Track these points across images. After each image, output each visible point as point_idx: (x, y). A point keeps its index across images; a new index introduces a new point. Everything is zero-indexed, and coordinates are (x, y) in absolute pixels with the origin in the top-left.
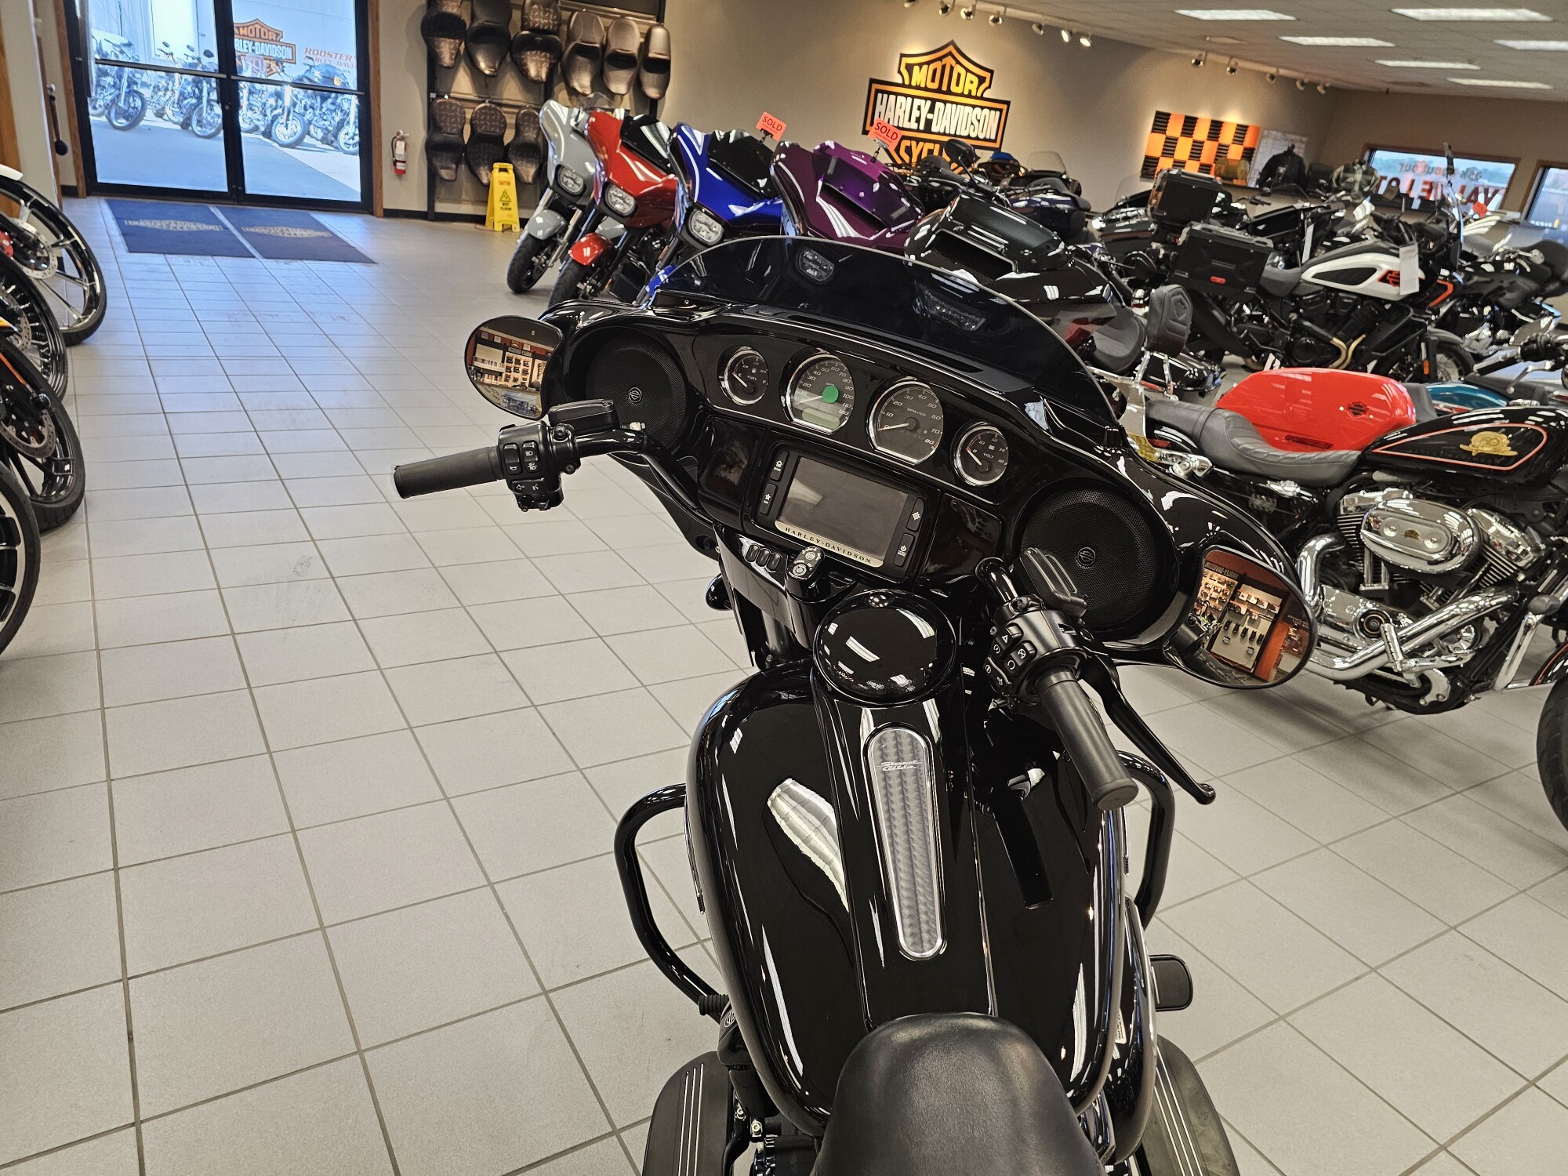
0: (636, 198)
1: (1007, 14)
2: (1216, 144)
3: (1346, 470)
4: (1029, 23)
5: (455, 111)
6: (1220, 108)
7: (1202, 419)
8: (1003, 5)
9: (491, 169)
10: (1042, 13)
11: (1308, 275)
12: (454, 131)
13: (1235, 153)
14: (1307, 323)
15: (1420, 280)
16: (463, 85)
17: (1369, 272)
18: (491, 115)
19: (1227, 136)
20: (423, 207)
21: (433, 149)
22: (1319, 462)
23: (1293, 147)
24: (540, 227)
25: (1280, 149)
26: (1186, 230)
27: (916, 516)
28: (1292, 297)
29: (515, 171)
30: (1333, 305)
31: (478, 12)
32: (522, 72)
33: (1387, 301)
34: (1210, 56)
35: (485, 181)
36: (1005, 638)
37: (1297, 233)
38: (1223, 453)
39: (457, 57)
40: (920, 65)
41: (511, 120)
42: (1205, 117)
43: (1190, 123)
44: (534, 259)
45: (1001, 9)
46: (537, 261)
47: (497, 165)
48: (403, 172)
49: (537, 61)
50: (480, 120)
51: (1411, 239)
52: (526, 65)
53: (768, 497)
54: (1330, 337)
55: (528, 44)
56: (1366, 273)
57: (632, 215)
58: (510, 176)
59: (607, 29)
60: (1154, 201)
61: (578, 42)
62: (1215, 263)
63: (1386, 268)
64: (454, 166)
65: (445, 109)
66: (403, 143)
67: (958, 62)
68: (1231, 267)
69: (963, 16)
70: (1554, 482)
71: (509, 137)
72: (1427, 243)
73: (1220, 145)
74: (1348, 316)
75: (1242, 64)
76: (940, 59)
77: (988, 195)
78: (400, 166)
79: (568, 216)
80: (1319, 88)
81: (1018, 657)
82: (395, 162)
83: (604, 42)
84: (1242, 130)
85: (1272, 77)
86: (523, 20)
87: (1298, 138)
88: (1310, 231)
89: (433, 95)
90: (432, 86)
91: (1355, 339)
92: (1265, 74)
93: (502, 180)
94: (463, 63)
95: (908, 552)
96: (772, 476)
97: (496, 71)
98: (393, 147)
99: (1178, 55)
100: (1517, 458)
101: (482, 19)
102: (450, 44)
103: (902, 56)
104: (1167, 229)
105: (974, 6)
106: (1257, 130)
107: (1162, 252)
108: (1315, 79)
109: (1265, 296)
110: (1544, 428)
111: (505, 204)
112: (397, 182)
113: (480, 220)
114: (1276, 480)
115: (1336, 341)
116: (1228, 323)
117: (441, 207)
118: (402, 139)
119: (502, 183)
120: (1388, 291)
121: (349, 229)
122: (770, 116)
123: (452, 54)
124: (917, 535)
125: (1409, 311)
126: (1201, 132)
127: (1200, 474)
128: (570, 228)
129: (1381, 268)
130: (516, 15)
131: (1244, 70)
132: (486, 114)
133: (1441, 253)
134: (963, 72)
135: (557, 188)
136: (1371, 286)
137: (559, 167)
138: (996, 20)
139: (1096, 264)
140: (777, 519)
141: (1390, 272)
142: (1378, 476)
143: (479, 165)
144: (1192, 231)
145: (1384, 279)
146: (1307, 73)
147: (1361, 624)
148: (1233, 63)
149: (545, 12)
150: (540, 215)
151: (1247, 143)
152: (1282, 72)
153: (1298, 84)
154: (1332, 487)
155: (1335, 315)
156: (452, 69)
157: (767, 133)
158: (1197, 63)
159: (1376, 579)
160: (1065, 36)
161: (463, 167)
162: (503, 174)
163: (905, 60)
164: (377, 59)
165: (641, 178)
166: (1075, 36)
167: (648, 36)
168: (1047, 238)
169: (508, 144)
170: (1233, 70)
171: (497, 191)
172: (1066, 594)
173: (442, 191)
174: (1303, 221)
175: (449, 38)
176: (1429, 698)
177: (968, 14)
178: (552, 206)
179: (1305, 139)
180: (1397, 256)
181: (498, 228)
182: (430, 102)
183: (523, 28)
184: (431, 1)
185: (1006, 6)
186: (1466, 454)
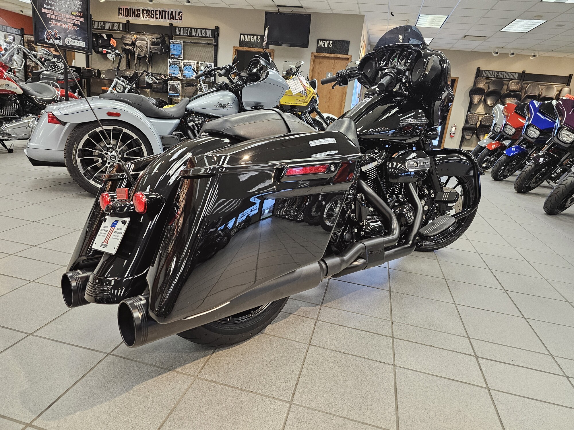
5: (476, 117)
9: (485, 136)
12: (473, 124)
16: (481, 110)
18: (488, 119)
20: (458, 148)
21: (464, 129)
24: (484, 143)
31: (490, 86)
35: (481, 140)
39: (480, 101)
47: (487, 135)
48: (453, 136)
49: (511, 100)
50: (484, 120)
52: (505, 102)
55: (508, 96)
59: (542, 90)
61: (528, 94)
64: (471, 135)
65: (472, 117)
66: (455, 128)
78: (452, 135)
83: (540, 94)
86: (507, 88)
89: (469, 113)
90: (469, 110)
94: (482, 103)
97: (493, 104)
98: (451, 129)
101: (492, 88)
102: (479, 97)
112: (450, 139)
117: (464, 148)
118: (455, 126)
123: (478, 100)
130: (505, 87)
132: (486, 118)
137: (495, 124)
143: (480, 135)
149: (517, 85)
156: (478, 105)
161: (474, 135)
167: (560, 91)
173: (465, 143)
175: (478, 95)
182: (467, 115)
183: (506, 91)
184: (475, 84)
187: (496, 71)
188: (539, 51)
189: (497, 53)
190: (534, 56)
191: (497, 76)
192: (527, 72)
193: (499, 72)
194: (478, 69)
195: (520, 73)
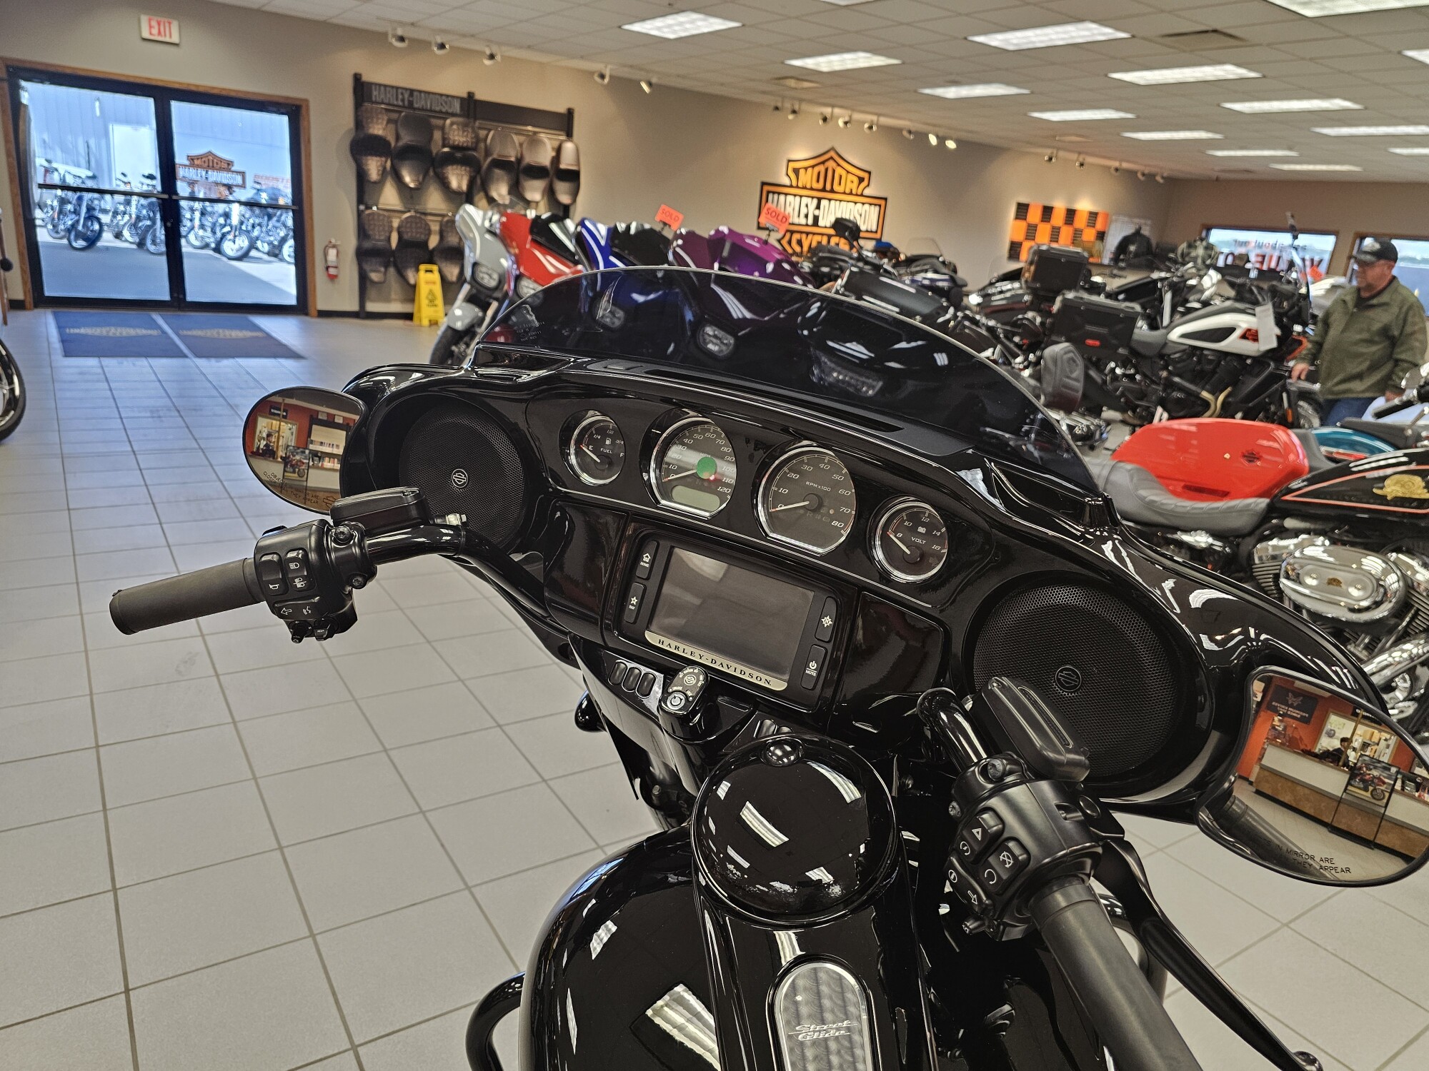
1: (880, 122)
2: (1071, 229)
3: (1256, 518)
4: (899, 130)
5: (383, 220)
6: (1072, 197)
7: (1105, 473)
8: (876, 114)
9: (417, 270)
10: (910, 120)
11: (1175, 335)
12: (382, 238)
13: (1089, 235)
14: (1177, 379)
15: (1278, 337)
16: (389, 197)
17: (1230, 330)
18: (416, 223)
19: (1080, 222)
20: (354, 307)
21: (363, 255)
22: (1230, 510)
23: (1140, 228)
24: (459, 318)
25: (1129, 230)
26: (1059, 299)
27: (827, 621)
28: (1162, 356)
29: (440, 272)
30: (1199, 362)
31: (403, 133)
32: (444, 184)
33: (1248, 357)
34: (1061, 154)
35: (412, 281)
36: (977, 832)
37: (1155, 299)
38: (1129, 506)
39: (384, 173)
40: (806, 169)
41: (435, 227)
42: (1060, 205)
43: (1047, 212)
44: (454, 348)
45: (875, 118)
46: (456, 349)
47: (423, 267)
48: (336, 276)
49: (458, 174)
50: (406, 227)
51: (1264, 300)
52: (447, 178)
53: (634, 601)
54: (1199, 390)
55: (449, 160)
56: (1227, 332)
57: (543, 302)
58: (436, 277)
59: (521, 145)
60: (1027, 275)
61: (495, 156)
62: (1089, 328)
63: (1244, 326)
64: (383, 269)
65: (373, 219)
66: (335, 251)
67: (839, 165)
68: (1103, 331)
69: (841, 125)
71: (433, 242)
72: (1281, 303)
73: (1075, 229)
74: (1214, 372)
75: (1089, 160)
76: (823, 163)
77: (877, 268)
78: (332, 271)
80: (1159, 179)
81: (1002, 864)
82: (327, 268)
83: (519, 155)
84: (1093, 216)
85: (1117, 170)
86: (444, 139)
88: (1168, 297)
89: (362, 207)
90: (360, 200)
91: (1221, 392)
92: (1109, 168)
93: (427, 280)
94: (389, 178)
95: (819, 670)
96: (638, 573)
97: (420, 184)
98: (326, 255)
99: (1033, 153)
101: (406, 139)
102: (378, 161)
103: (789, 161)
104: (1041, 299)
105: (850, 117)
106: (1107, 216)
107: (1039, 320)
108: (1153, 170)
109: (1137, 356)
111: (432, 302)
112: (330, 286)
113: (408, 317)
114: (1187, 531)
115: (1205, 394)
116: (1105, 382)
117: (371, 307)
118: (334, 246)
119: (427, 283)
120: (1249, 348)
121: (283, 329)
122: (667, 209)
123: (379, 171)
124: (829, 647)
125: (1269, 365)
126: (1058, 218)
128: (487, 319)
129: (1239, 327)
130: (437, 135)
131: (1092, 165)
132: (411, 222)
133: (1293, 311)
134: (844, 173)
135: (473, 282)
136: (1232, 344)
137: (475, 265)
138: (871, 128)
139: (984, 328)
140: (648, 628)
141: (1249, 330)
142: (1290, 523)
143: (406, 268)
144: (1065, 301)
145: (1244, 337)
146: (1145, 166)
148: (1081, 159)
149: (464, 131)
150: (459, 308)
151: (1099, 226)
152: (1125, 165)
153: (1139, 175)
154: (1244, 536)
155: (1202, 371)
156: (380, 184)
157: (665, 224)
158: (1050, 159)
160: (933, 140)
161: (392, 270)
162: (429, 275)
163: (792, 165)
164: (309, 178)
165: (552, 270)
166: (942, 140)
167: (559, 150)
168: (937, 305)
169: (434, 249)
170: (1082, 165)
171: (423, 291)
172: (1059, 753)
173: (372, 292)
174: (1160, 290)
175: (376, 155)
177: (846, 123)
178: (471, 299)
179: (1150, 222)
180: (1254, 315)
181: (425, 322)
182: (360, 213)
183: (444, 146)
184: (359, 124)
185: (879, 115)
186: (1382, 500)
187: (407, 89)
188: (499, 44)
189: (402, 39)
190: (492, 57)
191: (411, 103)
192: (480, 96)
193: (412, 91)
194: (357, 78)
195: (462, 99)
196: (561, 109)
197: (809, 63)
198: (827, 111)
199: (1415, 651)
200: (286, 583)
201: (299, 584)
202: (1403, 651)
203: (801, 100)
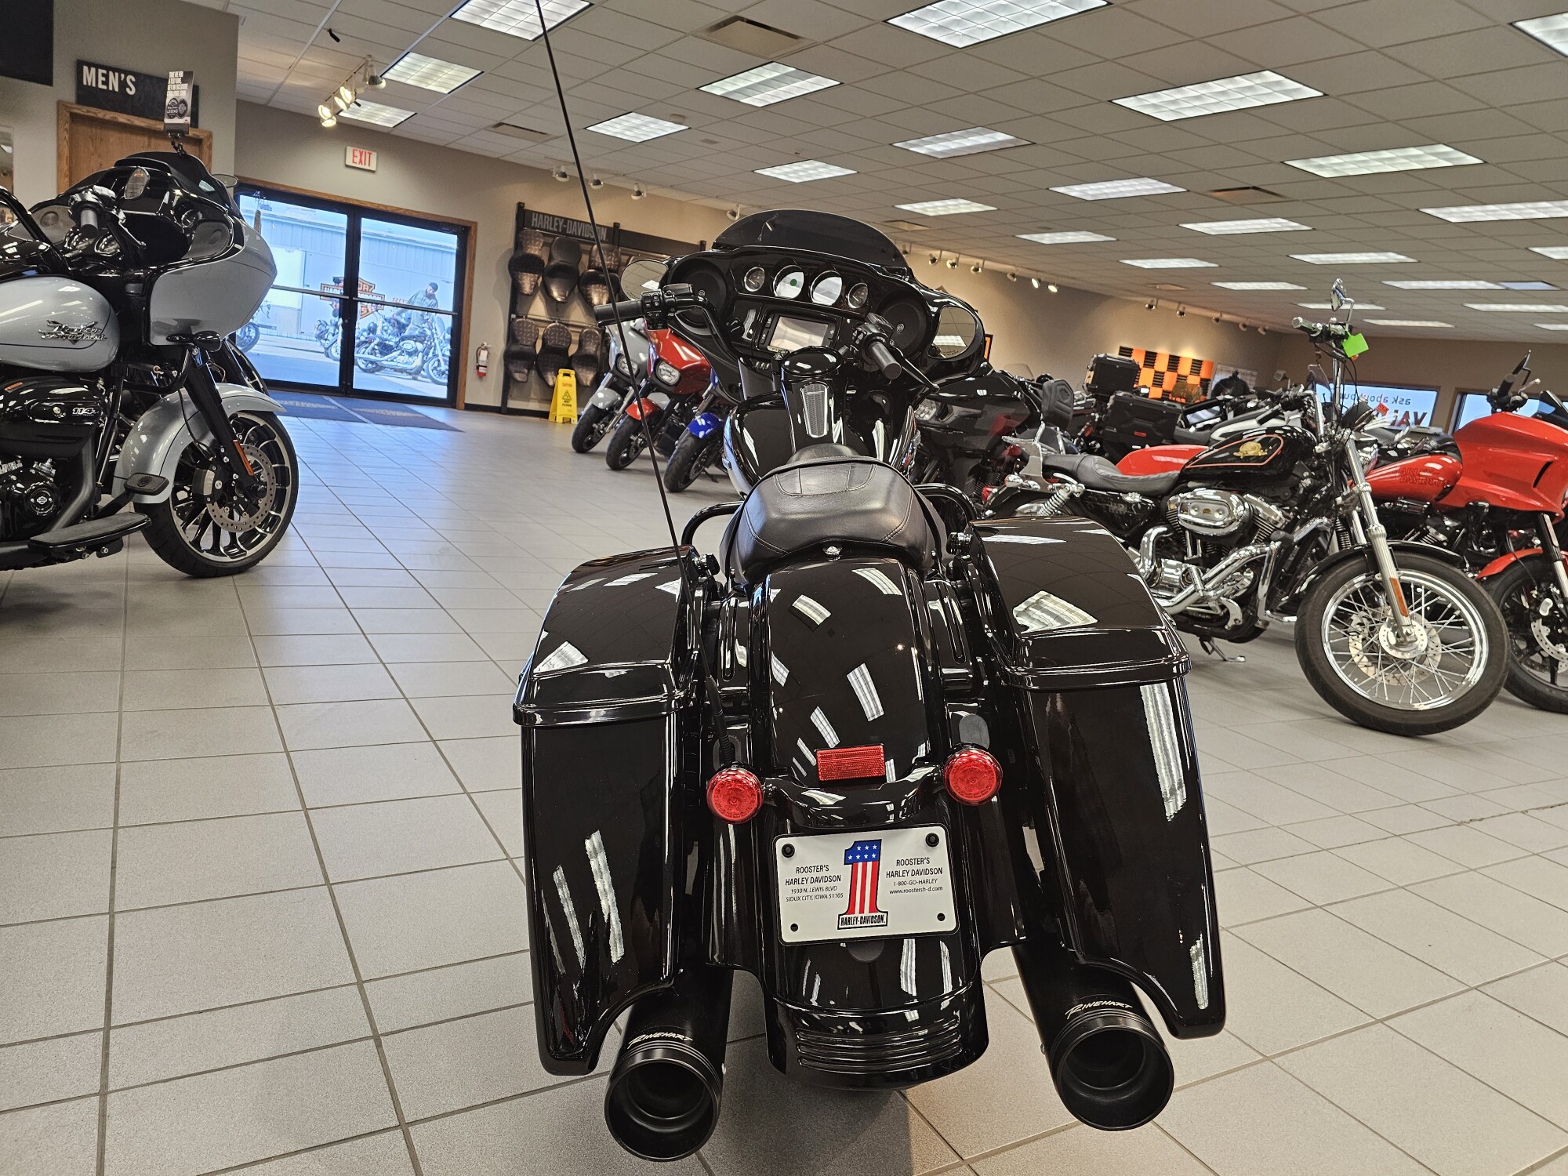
0: (681, 371)
1: (985, 266)
2: (1175, 374)
3: (1171, 483)
4: (1003, 274)
5: (531, 328)
6: (1176, 345)
7: (1078, 461)
8: (981, 258)
9: (557, 374)
10: (1013, 265)
12: (529, 344)
13: (1194, 380)
16: (538, 309)
18: (560, 332)
19: (1184, 368)
20: (498, 404)
21: (510, 357)
22: (1153, 480)
24: (601, 400)
25: (1225, 376)
26: (1112, 397)
27: (832, 332)
29: (576, 376)
31: (555, 254)
32: (588, 303)
34: (1161, 303)
35: (551, 383)
38: (1091, 479)
39: (535, 288)
41: (575, 338)
42: (1163, 352)
43: (1151, 358)
44: (594, 425)
45: (981, 262)
46: (597, 427)
47: (562, 371)
48: (485, 374)
49: (599, 292)
50: (550, 335)
52: (590, 295)
55: (595, 279)
57: (676, 384)
58: (572, 380)
62: (1137, 422)
64: (526, 371)
65: (523, 327)
66: (486, 352)
68: (1150, 425)
69: (949, 266)
70: (1294, 472)
71: (573, 350)
73: (1179, 375)
75: (1189, 310)
78: (482, 370)
79: (623, 394)
80: (1260, 330)
82: (478, 367)
84: (1197, 365)
85: (1217, 320)
86: (590, 262)
87: (1249, 372)
89: (513, 316)
90: (513, 309)
92: (1211, 318)
93: (565, 383)
94: (539, 292)
97: (566, 298)
98: (478, 355)
99: (1135, 302)
100: (1268, 456)
101: (558, 259)
102: (531, 277)
104: (1099, 399)
105: (957, 259)
106: (1211, 365)
108: (1254, 323)
110: (1283, 438)
111: (567, 402)
112: (478, 382)
113: (545, 415)
114: (1127, 493)
117: (512, 404)
118: (486, 349)
119: (564, 385)
121: (438, 414)
123: (531, 285)
126: (1162, 364)
127: (1077, 496)
128: (625, 403)
130: (585, 258)
131: (1189, 314)
132: (556, 331)
135: (616, 371)
137: (619, 356)
138: (976, 270)
142: (1191, 484)
143: (547, 371)
144: (1116, 399)
146: (1248, 318)
147: (1183, 577)
148: (1181, 309)
149: (609, 256)
150: (601, 392)
151: (1203, 374)
152: (1225, 317)
153: (1240, 326)
154: (1162, 493)
156: (531, 297)
158: (1151, 307)
159: (1195, 552)
160: (1035, 284)
161: (533, 373)
162: (567, 378)
164: (471, 288)
165: (685, 358)
166: (1044, 285)
169: (572, 356)
170: (1182, 314)
171: (560, 391)
173: (514, 391)
175: (530, 273)
176: (1231, 623)
177: (953, 265)
178: (611, 386)
179: (1255, 373)
181: (560, 420)
182: (511, 322)
183: (589, 268)
184: (518, 244)
185: (984, 259)
186: (1238, 459)
187: (562, 218)
188: (646, 183)
189: (564, 175)
190: (639, 193)
191: (564, 229)
192: (623, 227)
193: (566, 220)
194: (520, 206)
195: (608, 228)
196: (696, 242)
197: (917, 208)
198: (936, 253)
199: (1254, 551)
200: (652, 303)
201: (656, 304)
202: (1246, 550)
203: (912, 243)
